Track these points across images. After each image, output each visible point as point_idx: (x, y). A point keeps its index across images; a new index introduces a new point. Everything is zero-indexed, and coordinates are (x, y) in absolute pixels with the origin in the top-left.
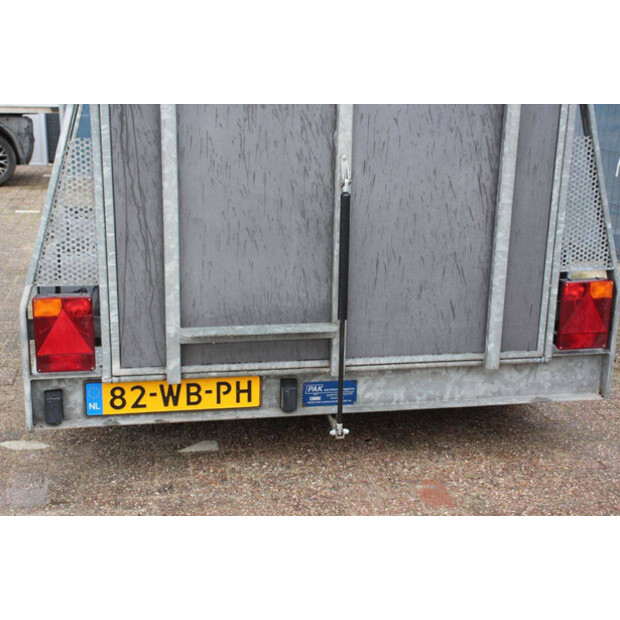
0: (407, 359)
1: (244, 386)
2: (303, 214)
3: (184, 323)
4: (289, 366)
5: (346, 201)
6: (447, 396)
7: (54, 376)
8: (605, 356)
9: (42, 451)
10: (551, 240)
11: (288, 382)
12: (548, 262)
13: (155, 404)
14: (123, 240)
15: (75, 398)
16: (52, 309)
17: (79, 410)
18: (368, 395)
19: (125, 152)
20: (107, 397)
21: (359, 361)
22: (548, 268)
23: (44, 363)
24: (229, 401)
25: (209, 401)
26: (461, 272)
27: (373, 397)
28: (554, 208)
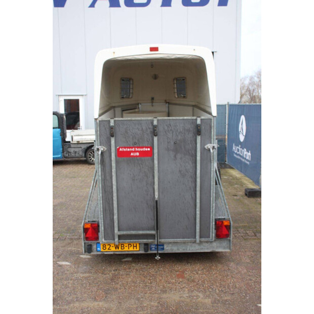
0: (175, 240)
1: (135, 245)
2: (147, 204)
3: (119, 230)
4: (145, 241)
5: (157, 202)
6: (188, 249)
7: (90, 242)
8: (230, 240)
9: (89, 258)
10: (211, 211)
11: (146, 244)
12: (211, 216)
13: (113, 249)
14: (105, 210)
15: (94, 247)
16: (88, 226)
17: (95, 250)
18: (167, 248)
19: (105, 191)
20: (102, 247)
21: (163, 240)
22: (211, 218)
23: (87, 238)
24: (131, 249)
25: (126, 249)
26: (188, 218)
27: (168, 249)
28: (212, 203)
